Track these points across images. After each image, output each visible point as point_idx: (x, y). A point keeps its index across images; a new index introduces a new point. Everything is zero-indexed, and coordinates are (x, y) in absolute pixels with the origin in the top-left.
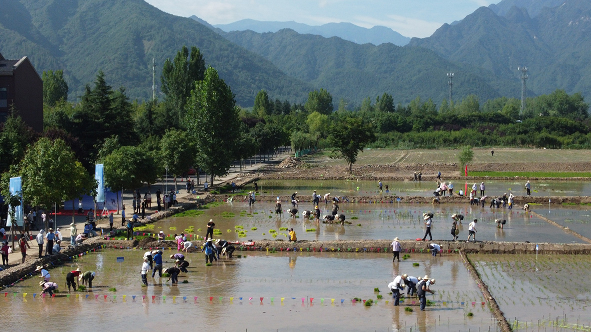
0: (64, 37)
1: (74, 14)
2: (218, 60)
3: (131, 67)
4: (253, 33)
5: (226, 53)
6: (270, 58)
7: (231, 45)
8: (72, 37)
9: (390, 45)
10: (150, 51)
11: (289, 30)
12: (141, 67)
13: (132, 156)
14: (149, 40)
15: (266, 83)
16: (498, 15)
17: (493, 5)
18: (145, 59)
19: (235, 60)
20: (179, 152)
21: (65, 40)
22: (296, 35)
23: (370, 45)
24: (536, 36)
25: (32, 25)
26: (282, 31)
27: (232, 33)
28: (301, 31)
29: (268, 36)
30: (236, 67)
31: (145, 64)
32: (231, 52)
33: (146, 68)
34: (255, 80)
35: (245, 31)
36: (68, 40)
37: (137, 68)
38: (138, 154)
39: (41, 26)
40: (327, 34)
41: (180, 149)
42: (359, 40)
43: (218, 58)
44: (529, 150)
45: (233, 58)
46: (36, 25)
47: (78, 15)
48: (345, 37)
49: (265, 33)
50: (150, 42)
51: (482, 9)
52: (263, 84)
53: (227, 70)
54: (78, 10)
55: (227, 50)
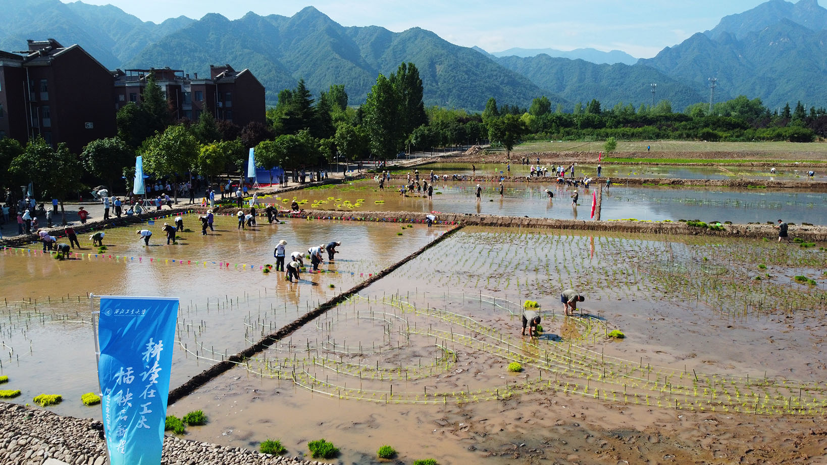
0: (382, 63)
1: (389, 47)
2: (489, 78)
3: (427, 84)
4: (518, 57)
5: (495, 73)
6: (529, 76)
7: (499, 67)
8: (387, 64)
9: (621, 64)
10: (440, 72)
11: (544, 54)
12: (434, 84)
13: (287, 142)
14: (439, 65)
15: (524, 95)
16: (711, 39)
17: (707, 32)
18: (437, 78)
19: (502, 78)
20: (347, 141)
21: (382, 66)
22: (550, 58)
23: (606, 65)
24: (741, 55)
25: (360, 56)
26: (539, 56)
27: (503, 58)
28: (553, 56)
29: (528, 60)
30: (502, 83)
31: (437, 83)
32: (499, 72)
33: (437, 85)
34: (516, 93)
35: (511, 57)
36: (384, 66)
37: (431, 85)
38: (292, 140)
39: (367, 56)
40: (573, 58)
41: (348, 138)
42: (598, 62)
43: (489, 77)
44: (689, 142)
45: (500, 77)
46: (363, 56)
47: (391, 48)
48: (587, 59)
49: (526, 58)
50: (440, 66)
51: (698, 35)
52: (522, 96)
53: (495, 85)
54: (392, 44)
55: (496, 71)
